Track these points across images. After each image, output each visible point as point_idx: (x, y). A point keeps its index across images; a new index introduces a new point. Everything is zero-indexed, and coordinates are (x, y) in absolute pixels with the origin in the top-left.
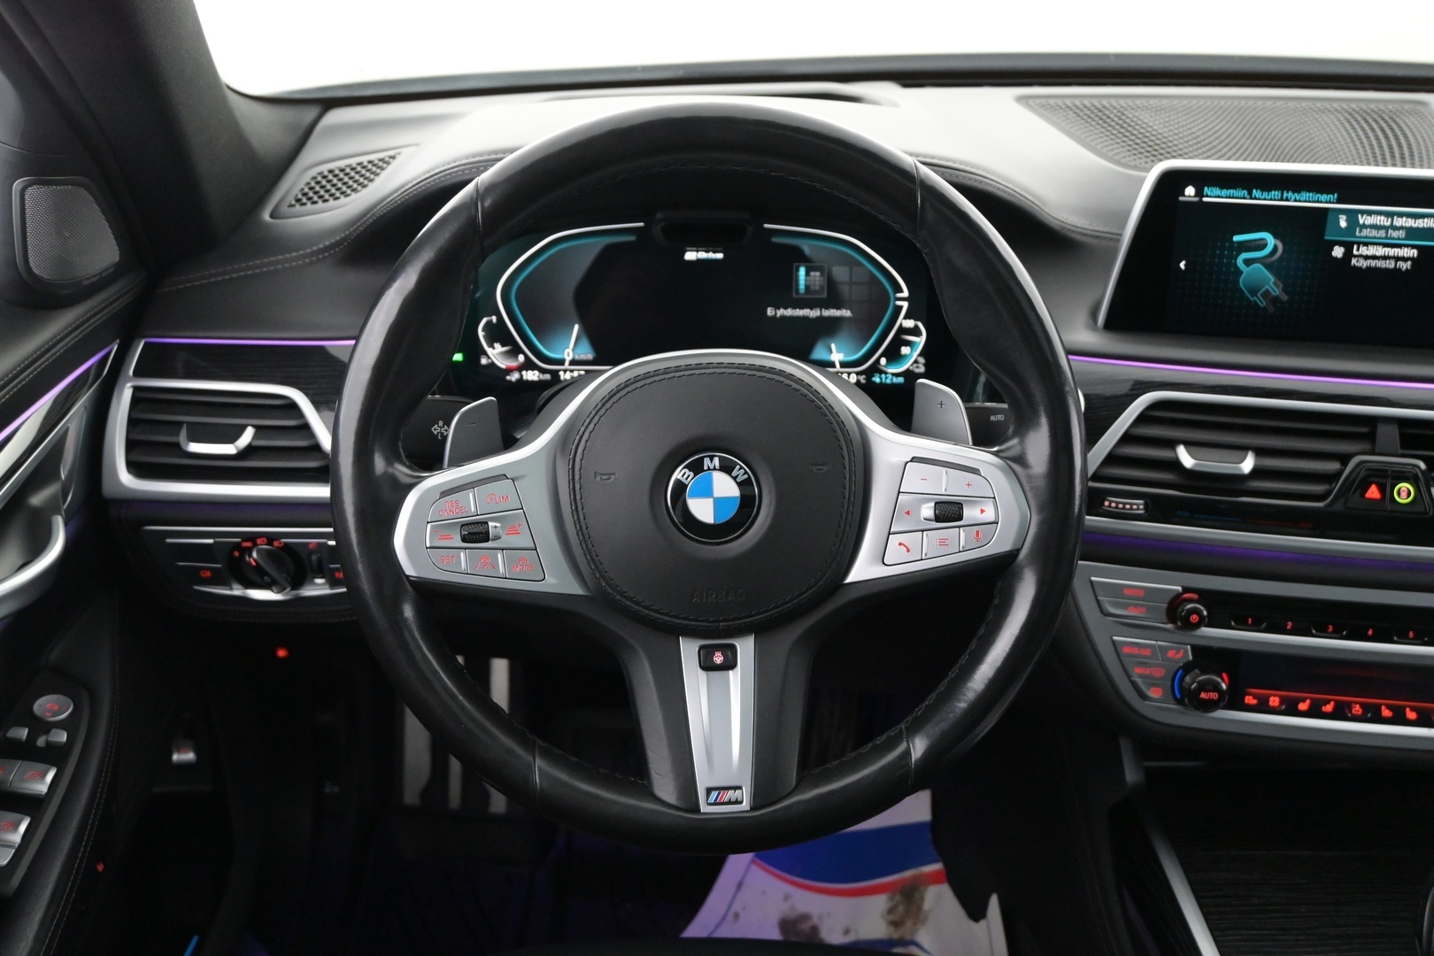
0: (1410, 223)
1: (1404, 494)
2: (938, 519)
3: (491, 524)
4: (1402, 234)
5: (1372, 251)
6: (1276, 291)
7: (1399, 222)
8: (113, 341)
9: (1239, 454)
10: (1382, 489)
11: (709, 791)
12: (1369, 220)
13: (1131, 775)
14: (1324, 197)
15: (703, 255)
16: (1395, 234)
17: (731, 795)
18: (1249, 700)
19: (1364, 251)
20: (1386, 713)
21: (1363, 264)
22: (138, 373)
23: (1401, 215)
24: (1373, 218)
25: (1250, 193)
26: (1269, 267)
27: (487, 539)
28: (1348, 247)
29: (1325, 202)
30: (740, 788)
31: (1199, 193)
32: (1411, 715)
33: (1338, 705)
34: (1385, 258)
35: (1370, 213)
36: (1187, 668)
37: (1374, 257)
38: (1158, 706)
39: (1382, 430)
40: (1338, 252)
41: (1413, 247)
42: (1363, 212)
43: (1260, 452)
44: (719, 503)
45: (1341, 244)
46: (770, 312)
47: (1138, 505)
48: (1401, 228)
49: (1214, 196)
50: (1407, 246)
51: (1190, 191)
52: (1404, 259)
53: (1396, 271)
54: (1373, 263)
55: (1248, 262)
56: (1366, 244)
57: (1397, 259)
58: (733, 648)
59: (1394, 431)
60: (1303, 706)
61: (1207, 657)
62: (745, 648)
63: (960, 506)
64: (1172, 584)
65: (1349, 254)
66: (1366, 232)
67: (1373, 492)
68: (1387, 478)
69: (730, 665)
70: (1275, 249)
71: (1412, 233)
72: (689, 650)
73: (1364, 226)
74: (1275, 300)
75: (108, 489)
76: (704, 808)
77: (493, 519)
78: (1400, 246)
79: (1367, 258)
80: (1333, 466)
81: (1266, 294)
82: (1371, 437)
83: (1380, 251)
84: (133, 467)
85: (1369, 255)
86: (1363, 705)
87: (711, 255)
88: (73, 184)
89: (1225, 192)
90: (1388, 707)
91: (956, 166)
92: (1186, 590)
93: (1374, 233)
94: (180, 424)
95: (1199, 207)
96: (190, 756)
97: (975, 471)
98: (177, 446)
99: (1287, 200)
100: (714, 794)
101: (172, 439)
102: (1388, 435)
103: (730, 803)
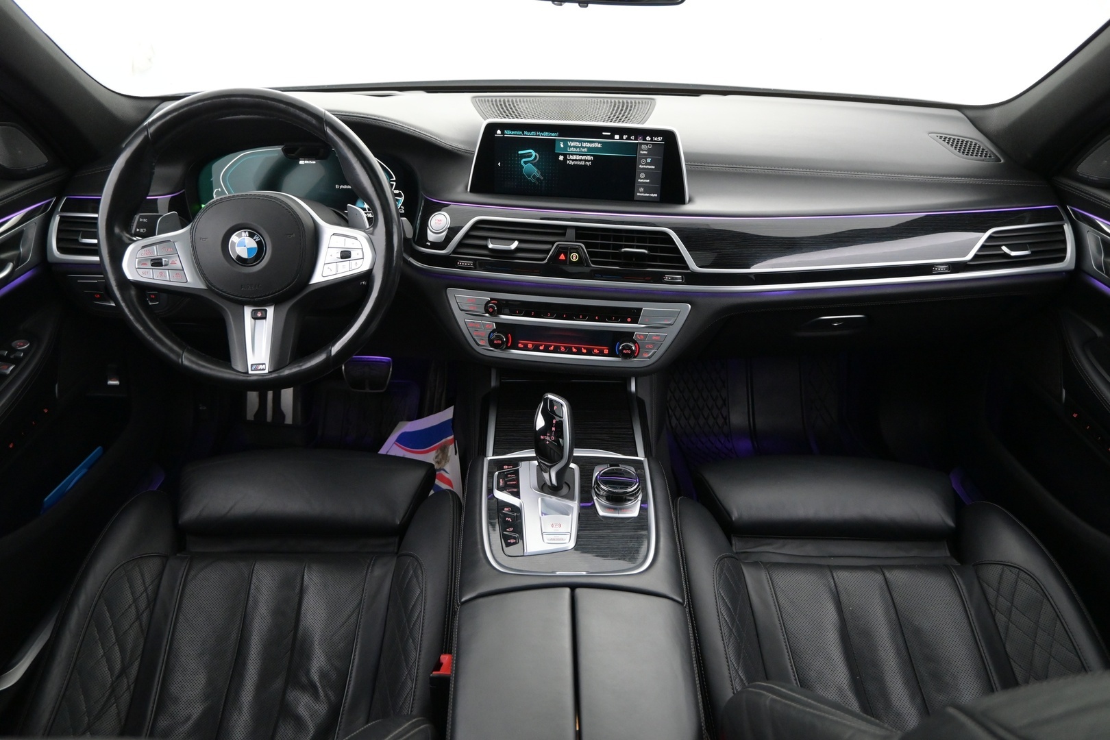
0: (589, 145)
1: (574, 258)
2: (342, 258)
3: (164, 259)
4: (586, 150)
5: (574, 157)
6: (538, 175)
7: (584, 145)
8: (53, 197)
9: (511, 242)
10: (566, 256)
11: (252, 365)
12: (572, 144)
13: (493, 383)
14: (553, 134)
15: (307, 162)
16: (583, 150)
17: (261, 367)
18: (520, 345)
19: (571, 157)
20: (574, 350)
21: (572, 163)
22: (62, 210)
23: (585, 142)
24: (574, 143)
25: (523, 133)
26: (534, 165)
27: (162, 266)
28: (565, 155)
29: (553, 136)
30: (264, 364)
31: (503, 133)
32: (584, 351)
33: (555, 347)
34: (580, 160)
35: (572, 141)
36: (493, 331)
37: (576, 160)
38: (483, 347)
39: (568, 231)
40: (561, 158)
41: (591, 155)
42: (570, 141)
43: (520, 241)
44: (249, 250)
45: (562, 154)
46: (337, 187)
47: (470, 264)
48: (585, 147)
49: (509, 134)
50: (589, 155)
51: (499, 132)
52: (589, 161)
53: (585, 165)
54: (576, 163)
55: (525, 163)
56: (572, 154)
57: (585, 161)
58: (266, 311)
59: (573, 231)
60: (541, 348)
61: (501, 327)
62: (270, 311)
63: (349, 252)
64: (486, 297)
65: (565, 159)
66: (571, 149)
67: (562, 257)
68: (566, 251)
69: (264, 318)
70: (536, 156)
71: (590, 149)
72: (248, 311)
73: (570, 147)
74: (538, 179)
75: (50, 259)
76: (250, 372)
77: (164, 258)
78: (586, 155)
79: (573, 160)
80: (549, 246)
81: (534, 176)
82: (564, 235)
83: (578, 157)
84: (59, 248)
85: (574, 160)
86: (565, 347)
87: (310, 162)
88: (12, 126)
89: (513, 132)
90: (575, 348)
91: (381, 119)
92: (492, 299)
93: (575, 150)
94: (80, 231)
95: (504, 139)
96: (117, 383)
97: (356, 239)
98: (77, 240)
99: (538, 135)
100: (254, 367)
101: (75, 238)
102: (571, 234)
103: (260, 370)
